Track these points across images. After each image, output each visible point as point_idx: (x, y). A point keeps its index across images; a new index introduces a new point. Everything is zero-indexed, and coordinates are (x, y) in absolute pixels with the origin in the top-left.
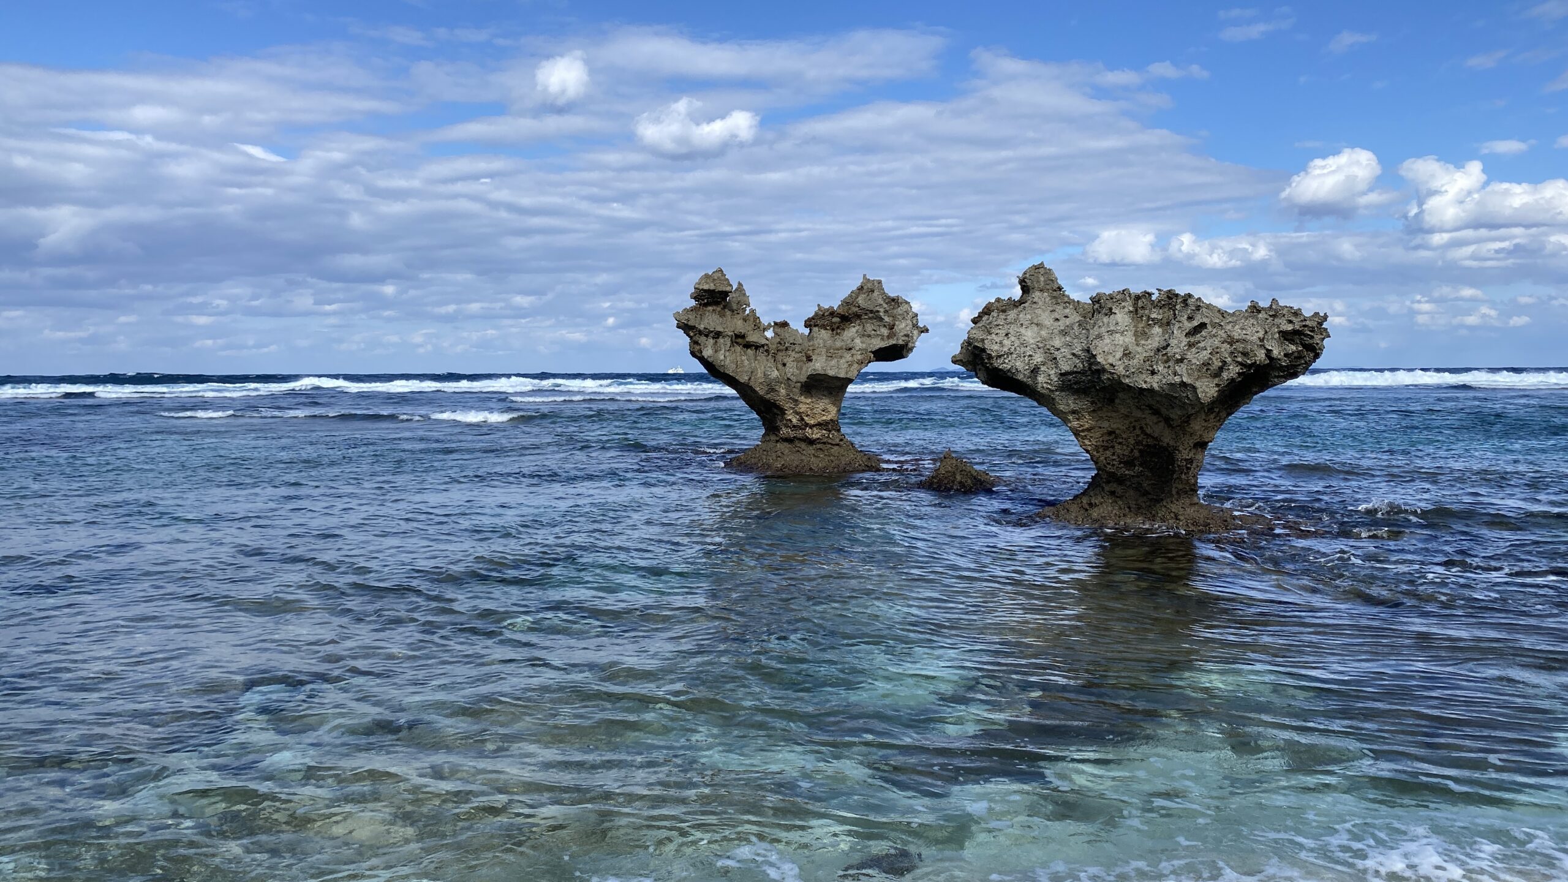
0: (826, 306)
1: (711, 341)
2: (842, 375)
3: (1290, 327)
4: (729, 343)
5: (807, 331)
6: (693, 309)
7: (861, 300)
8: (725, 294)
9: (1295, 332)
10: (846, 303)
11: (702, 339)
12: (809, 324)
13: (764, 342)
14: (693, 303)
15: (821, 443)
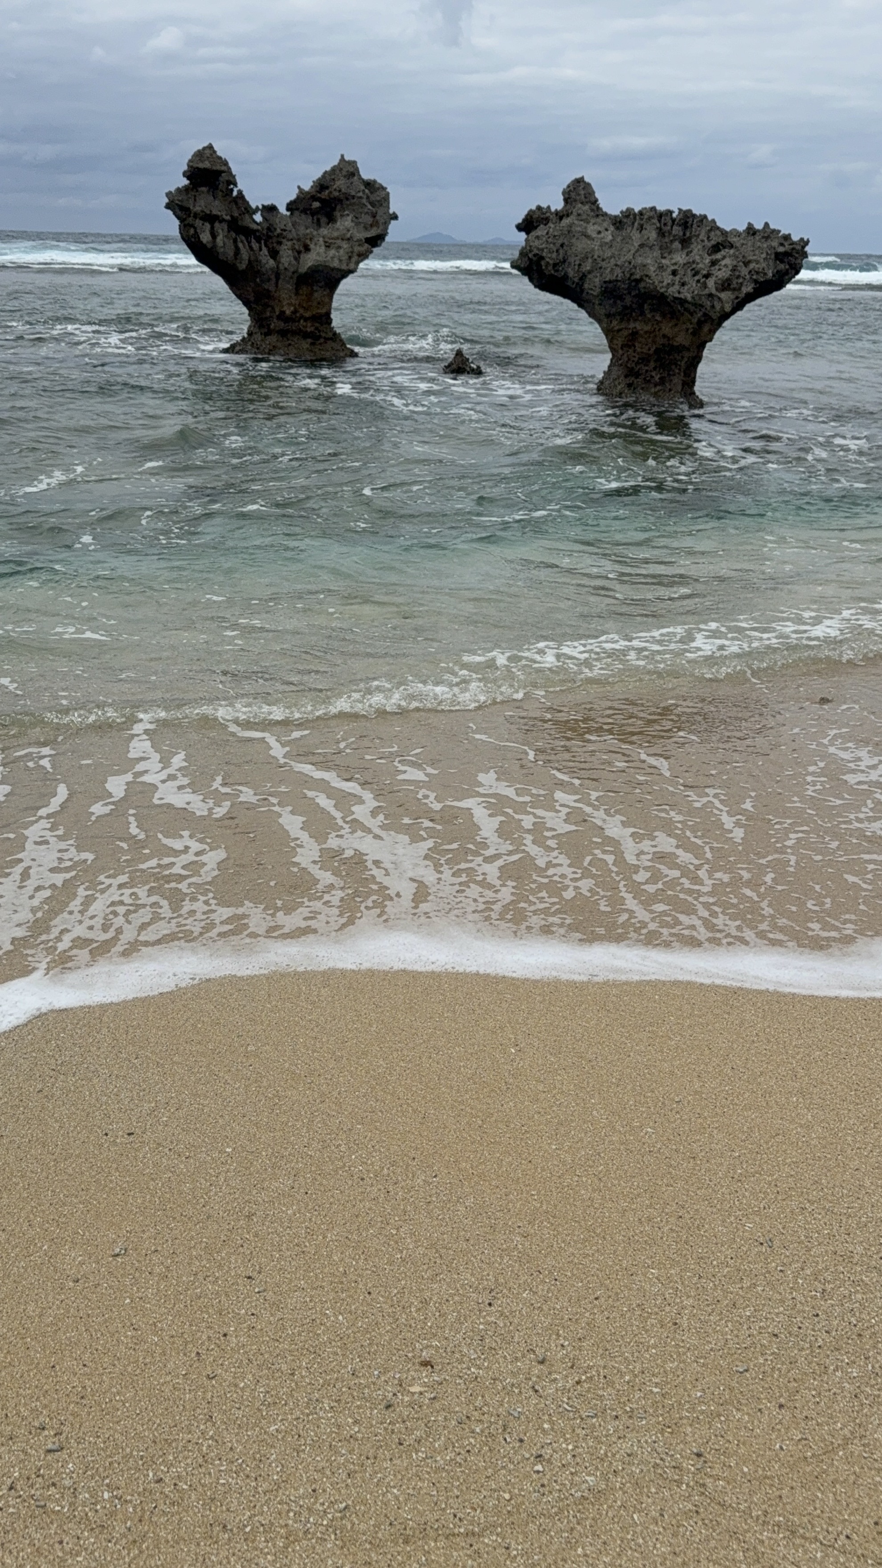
3: (781, 249)
5: (288, 213)
7: (341, 183)
8: (214, 173)
9: (786, 254)
10: (322, 185)
11: (198, 223)
12: (290, 207)
13: (255, 227)
14: (185, 182)
15: (314, 337)
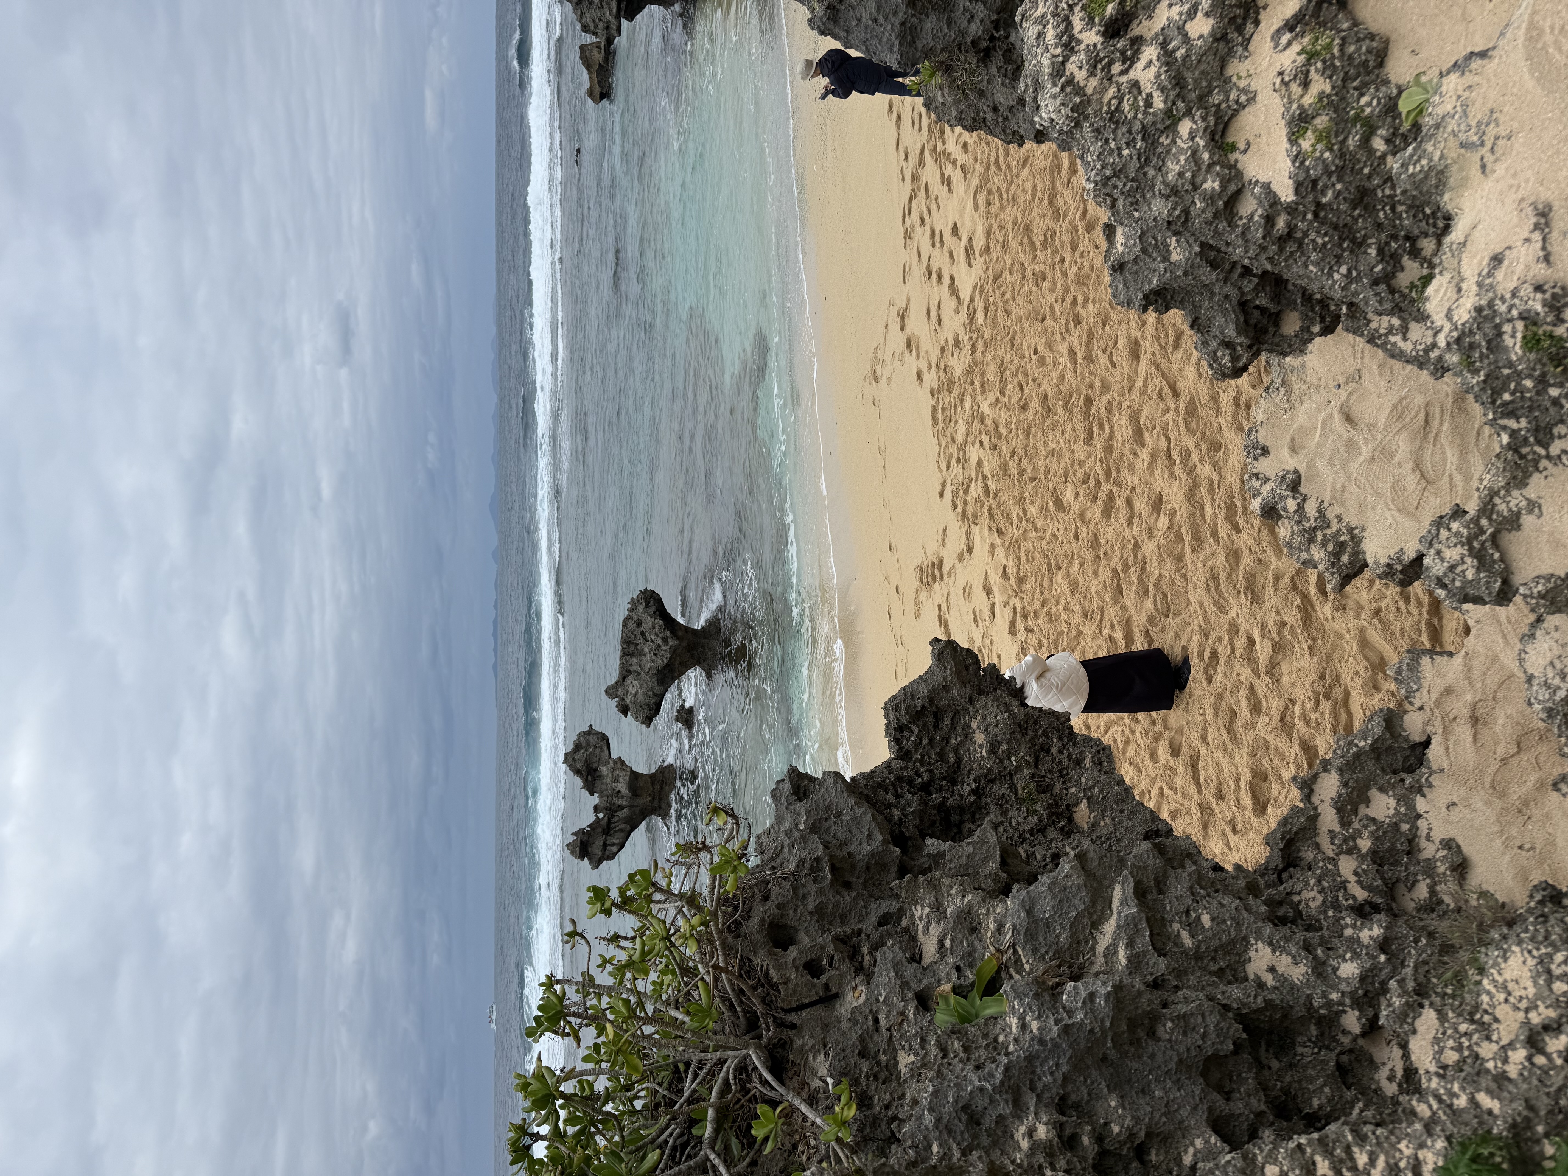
0: (579, 785)
1: (608, 848)
2: (629, 774)
4: (607, 838)
5: (598, 795)
6: (590, 859)
7: (577, 766)
8: (581, 842)
10: (578, 772)
11: (606, 852)
12: (592, 794)
13: (606, 819)
14: (586, 860)
15: (663, 783)
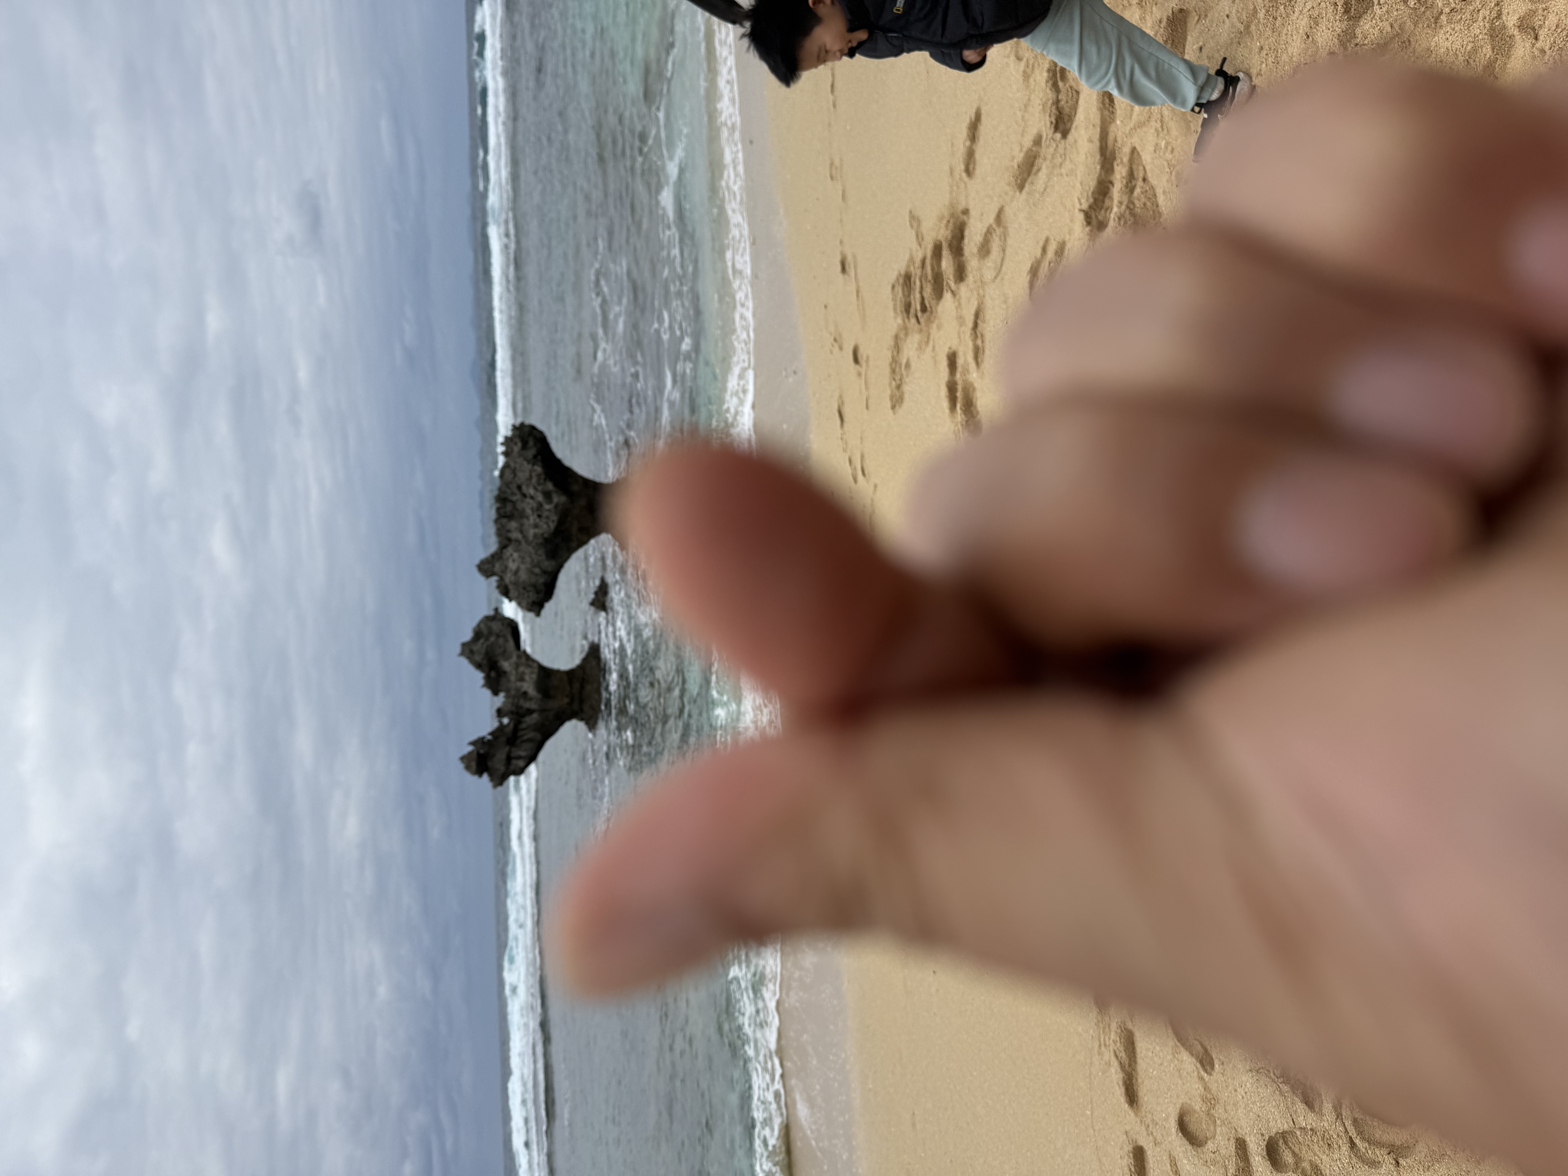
0: (481, 682)
1: (514, 762)
2: (536, 670)
4: (513, 749)
5: (502, 695)
6: (490, 776)
7: (478, 658)
8: (479, 755)
10: (479, 666)
11: (512, 767)
12: (496, 693)
13: (512, 726)
14: (485, 776)
